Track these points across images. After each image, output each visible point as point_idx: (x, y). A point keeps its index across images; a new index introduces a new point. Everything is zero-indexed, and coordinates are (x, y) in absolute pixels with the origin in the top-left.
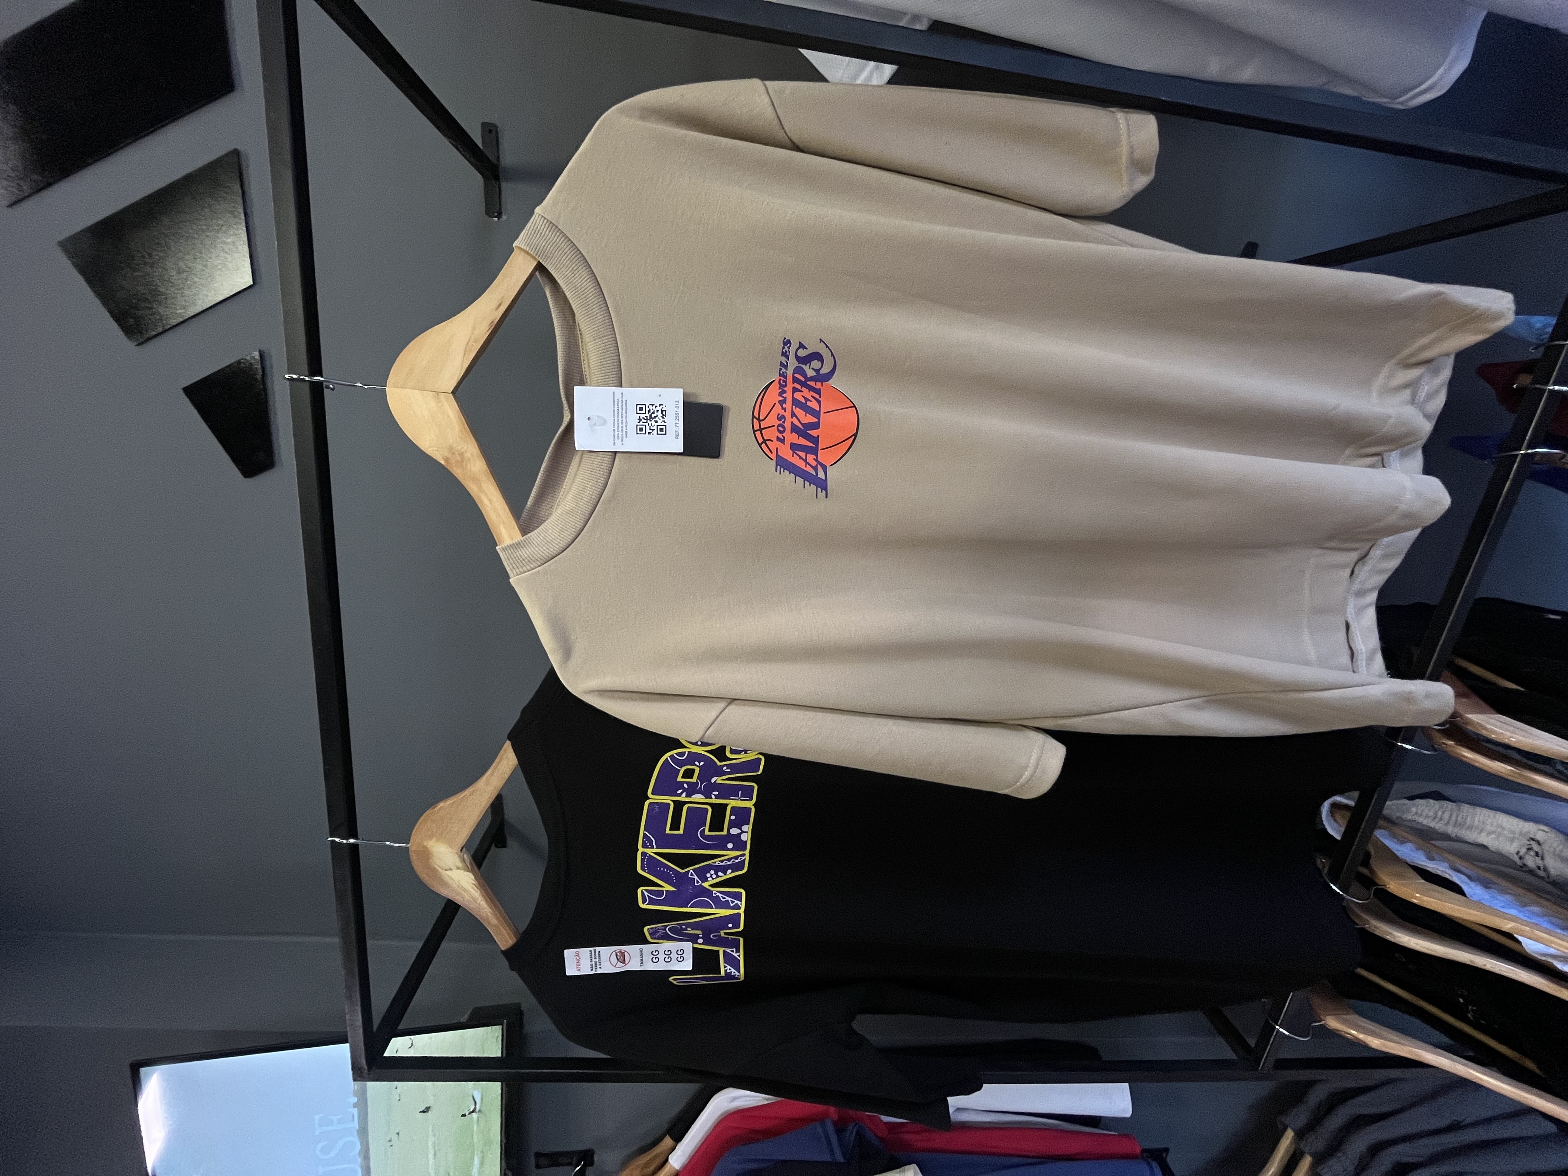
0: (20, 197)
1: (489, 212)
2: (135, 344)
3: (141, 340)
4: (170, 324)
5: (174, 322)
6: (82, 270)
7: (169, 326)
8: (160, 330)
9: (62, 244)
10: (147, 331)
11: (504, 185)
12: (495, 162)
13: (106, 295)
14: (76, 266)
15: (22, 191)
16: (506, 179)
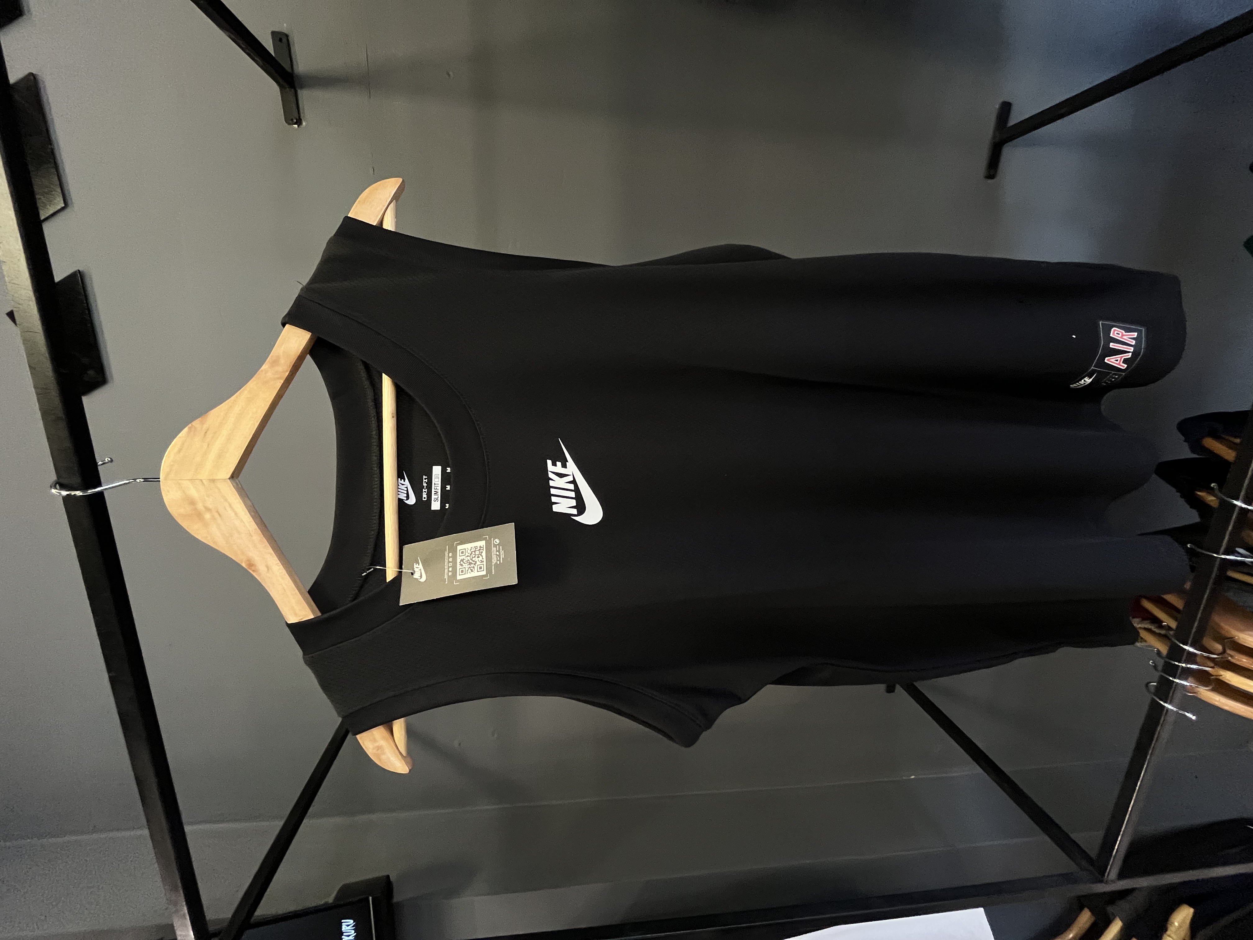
1: (289, 121)
11: (299, 91)
12: (289, 70)
16: (302, 87)
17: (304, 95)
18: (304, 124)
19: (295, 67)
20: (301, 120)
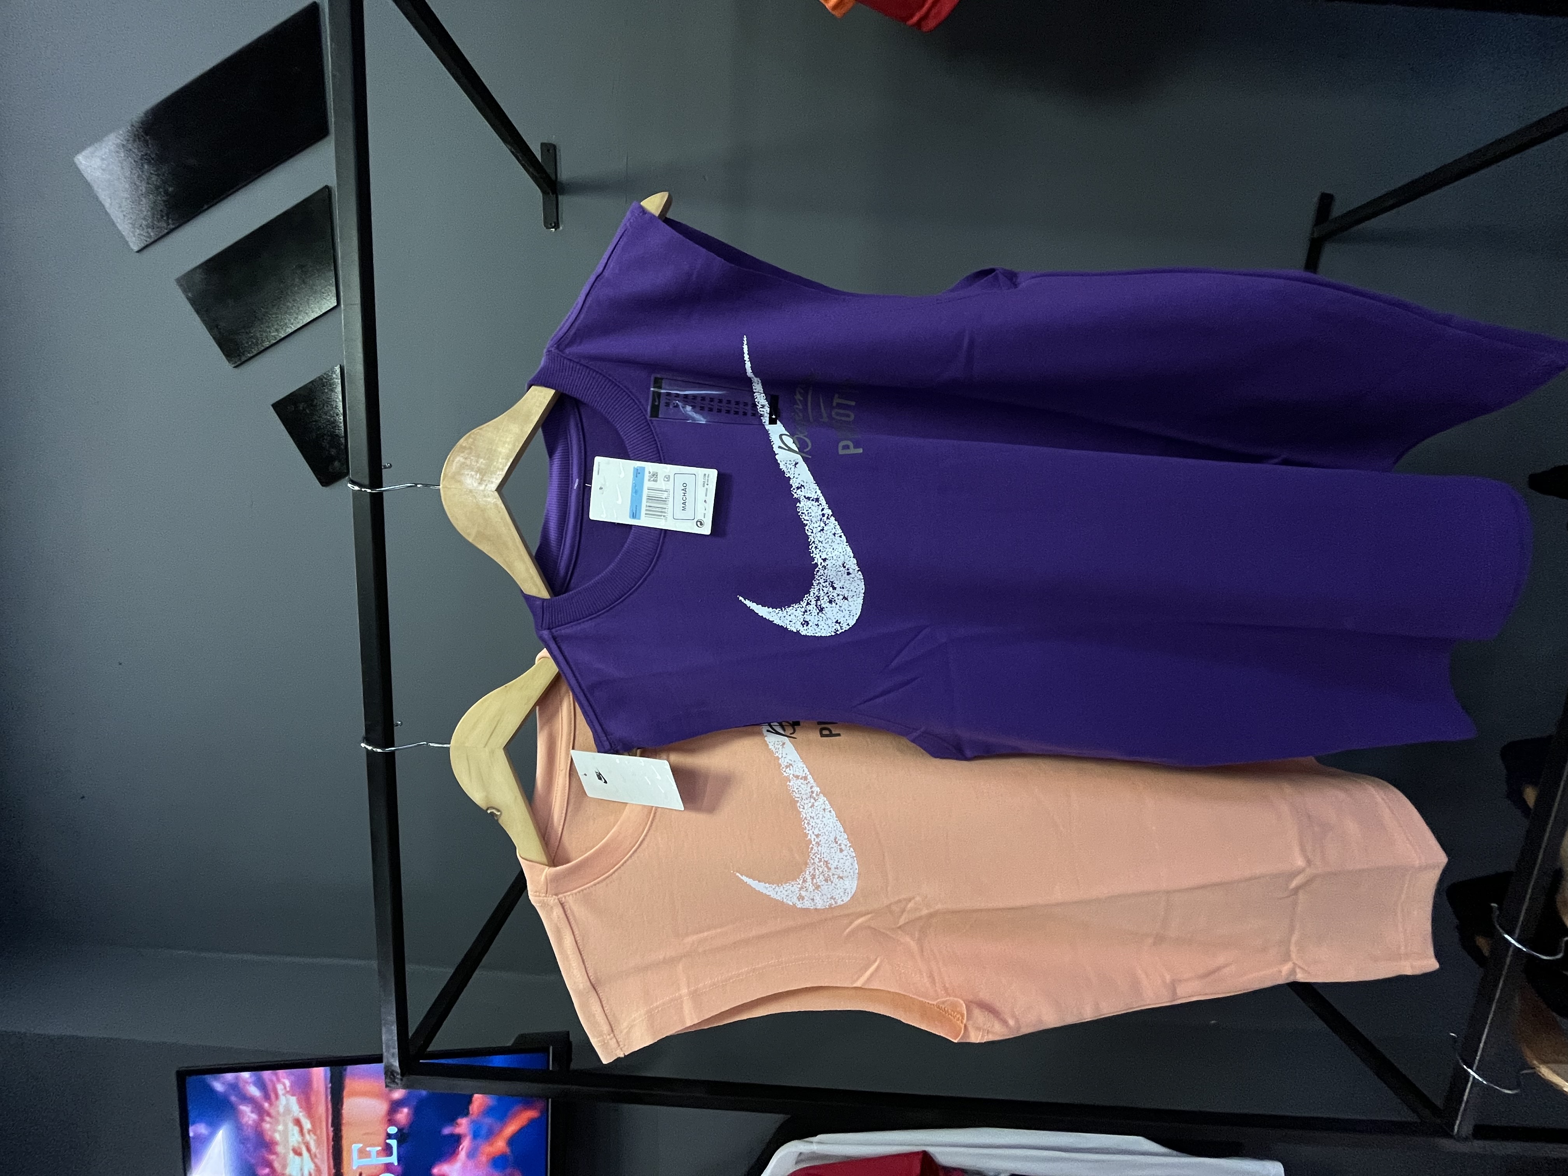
0: (148, 243)
1: (547, 225)
2: (233, 366)
3: (239, 363)
4: (263, 346)
5: (267, 344)
6: (193, 302)
7: (263, 348)
8: (255, 352)
9: (179, 281)
10: (244, 355)
11: (560, 197)
12: (553, 177)
13: (212, 326)
14: (188, 298)
15: (150, 237)
16: (563, 193)
17: (565, 200)
18: (561, 228)
19: (559, 175)
20: (558, 223)
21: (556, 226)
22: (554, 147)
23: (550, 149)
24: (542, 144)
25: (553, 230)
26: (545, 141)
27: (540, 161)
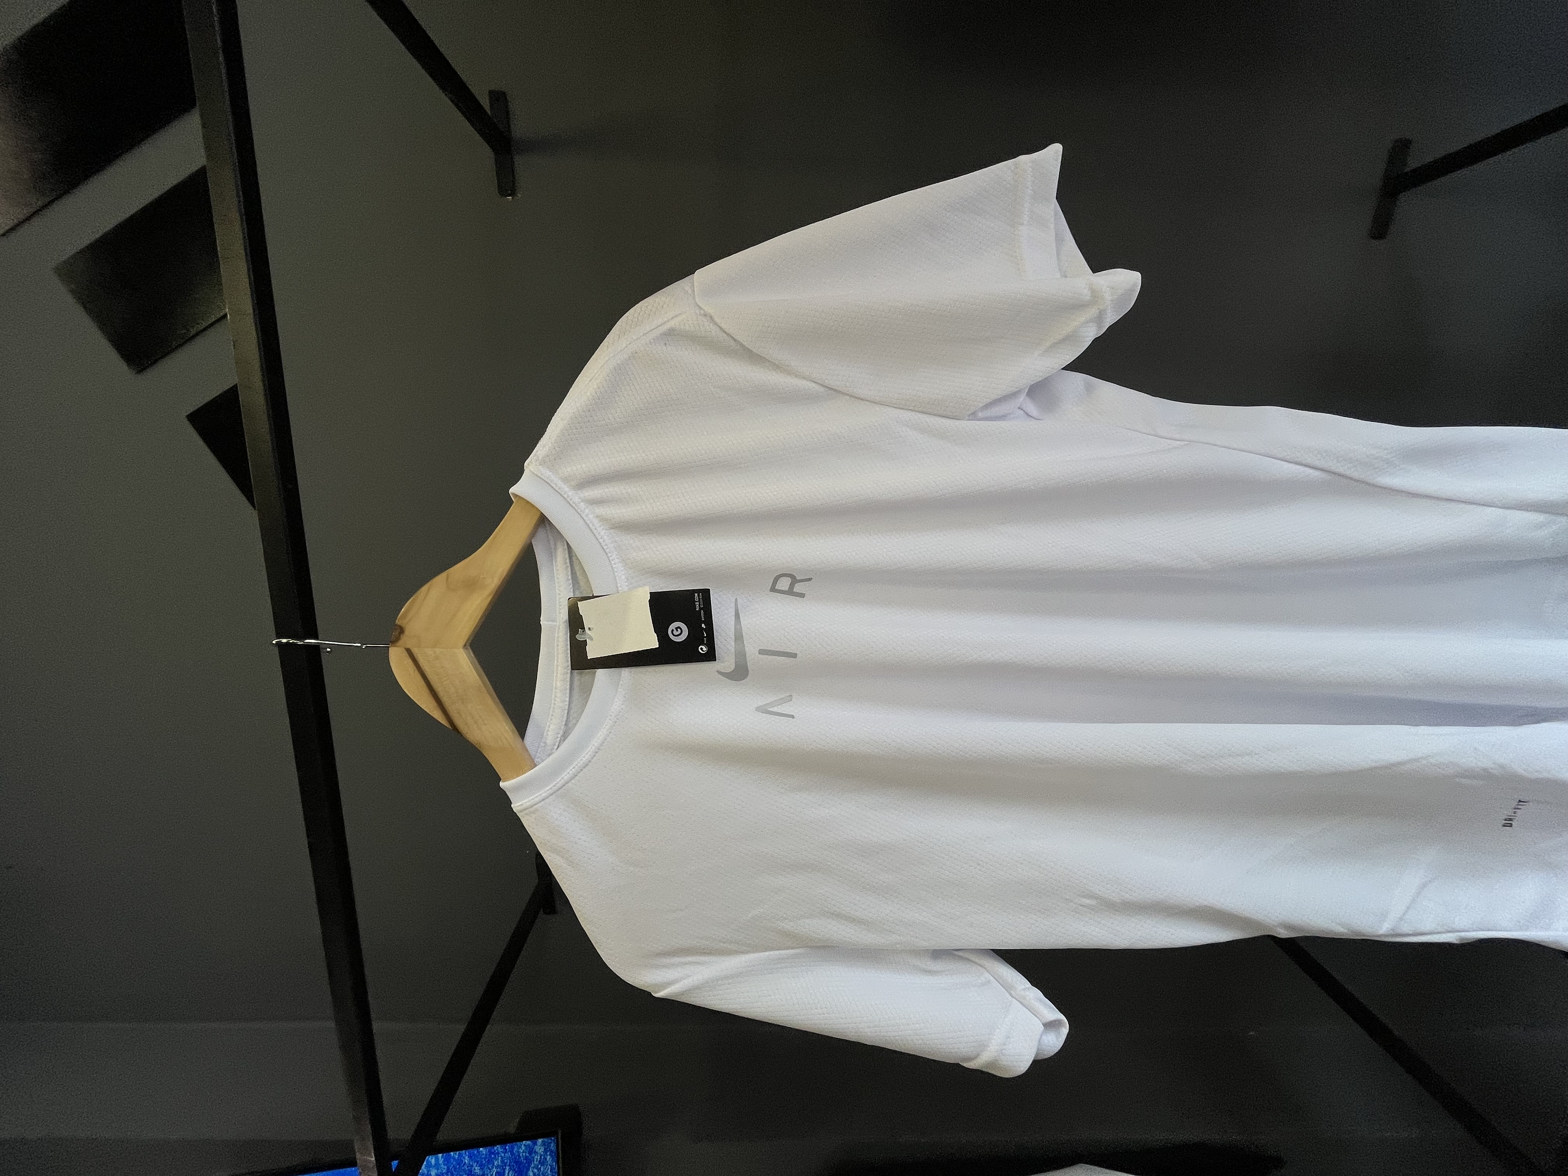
1: (502, 191)
2: (135, 371)
3: (141, 367)
9: (57, 270)
10: (146, 357)
11: (517, 159)
12: (505, 133)
16: (519, 152)
17: (520, 161)
18: (519, 195)
19: (512, 130)
20: (515, 190)
21: (513, 194)
22: (504, 94)
23: (499, 97)
24: (491, 93)
25: (510, 197)
26: (493, 88)
27: (489, 112)
